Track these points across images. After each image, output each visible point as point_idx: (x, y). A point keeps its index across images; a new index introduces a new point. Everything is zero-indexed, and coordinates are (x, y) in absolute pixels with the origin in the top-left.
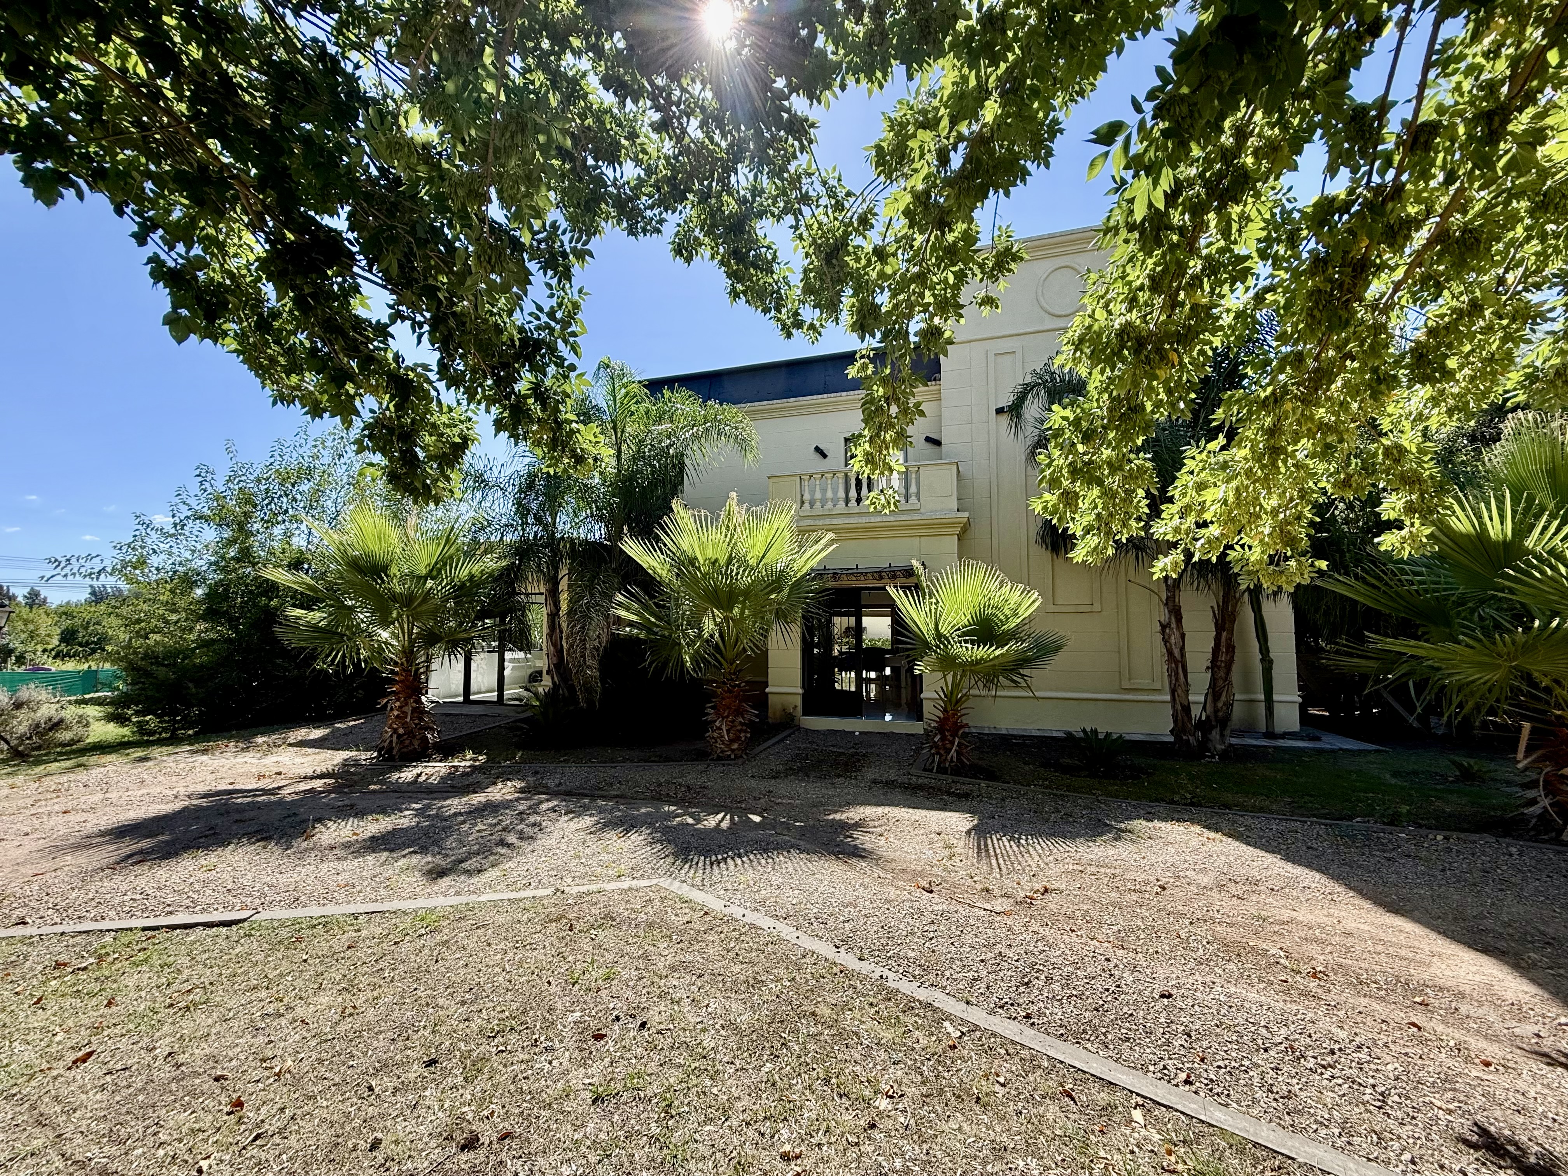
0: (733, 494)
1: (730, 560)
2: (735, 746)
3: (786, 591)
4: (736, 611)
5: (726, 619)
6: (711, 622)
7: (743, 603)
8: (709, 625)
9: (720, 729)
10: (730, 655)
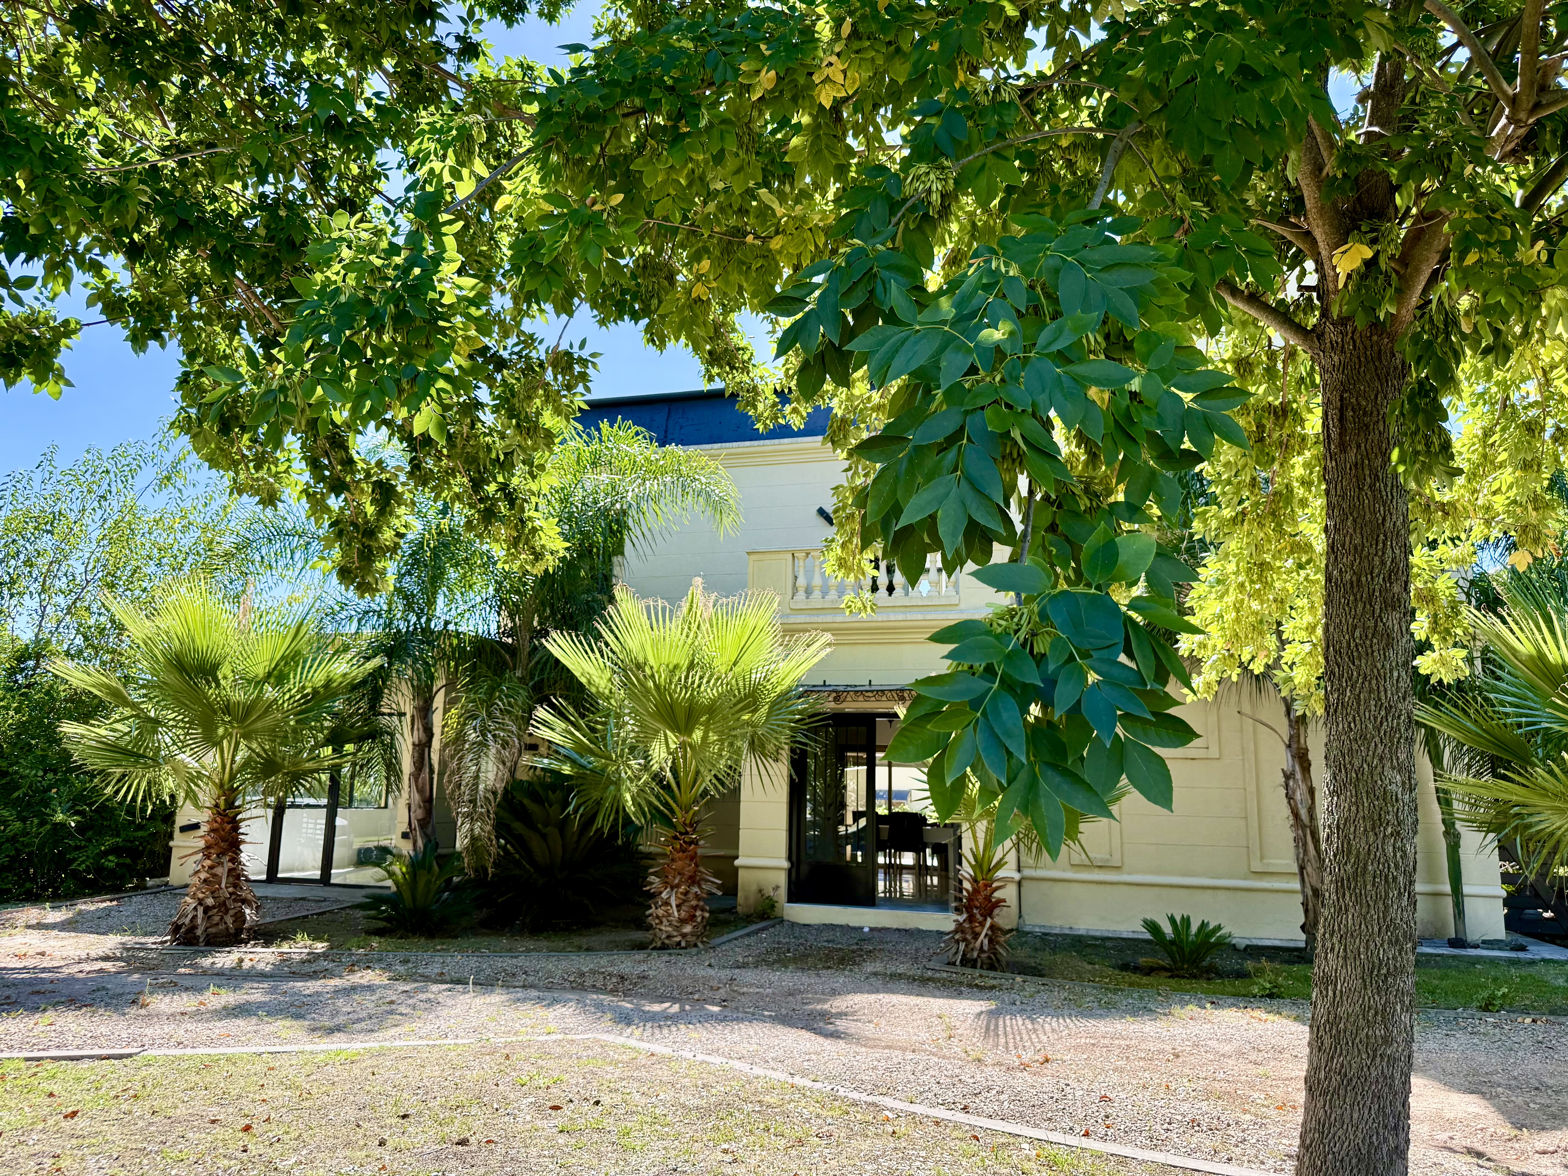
0: (698, 581)
1: (691, 666)
2: (688, 929)
3: (764, 710)
4: (697, 735)
5: (683, 746)
6: (664, 749)
7: (707, 724)
8: (659, 754)
9: (667, 903)
10: (686, 797)
